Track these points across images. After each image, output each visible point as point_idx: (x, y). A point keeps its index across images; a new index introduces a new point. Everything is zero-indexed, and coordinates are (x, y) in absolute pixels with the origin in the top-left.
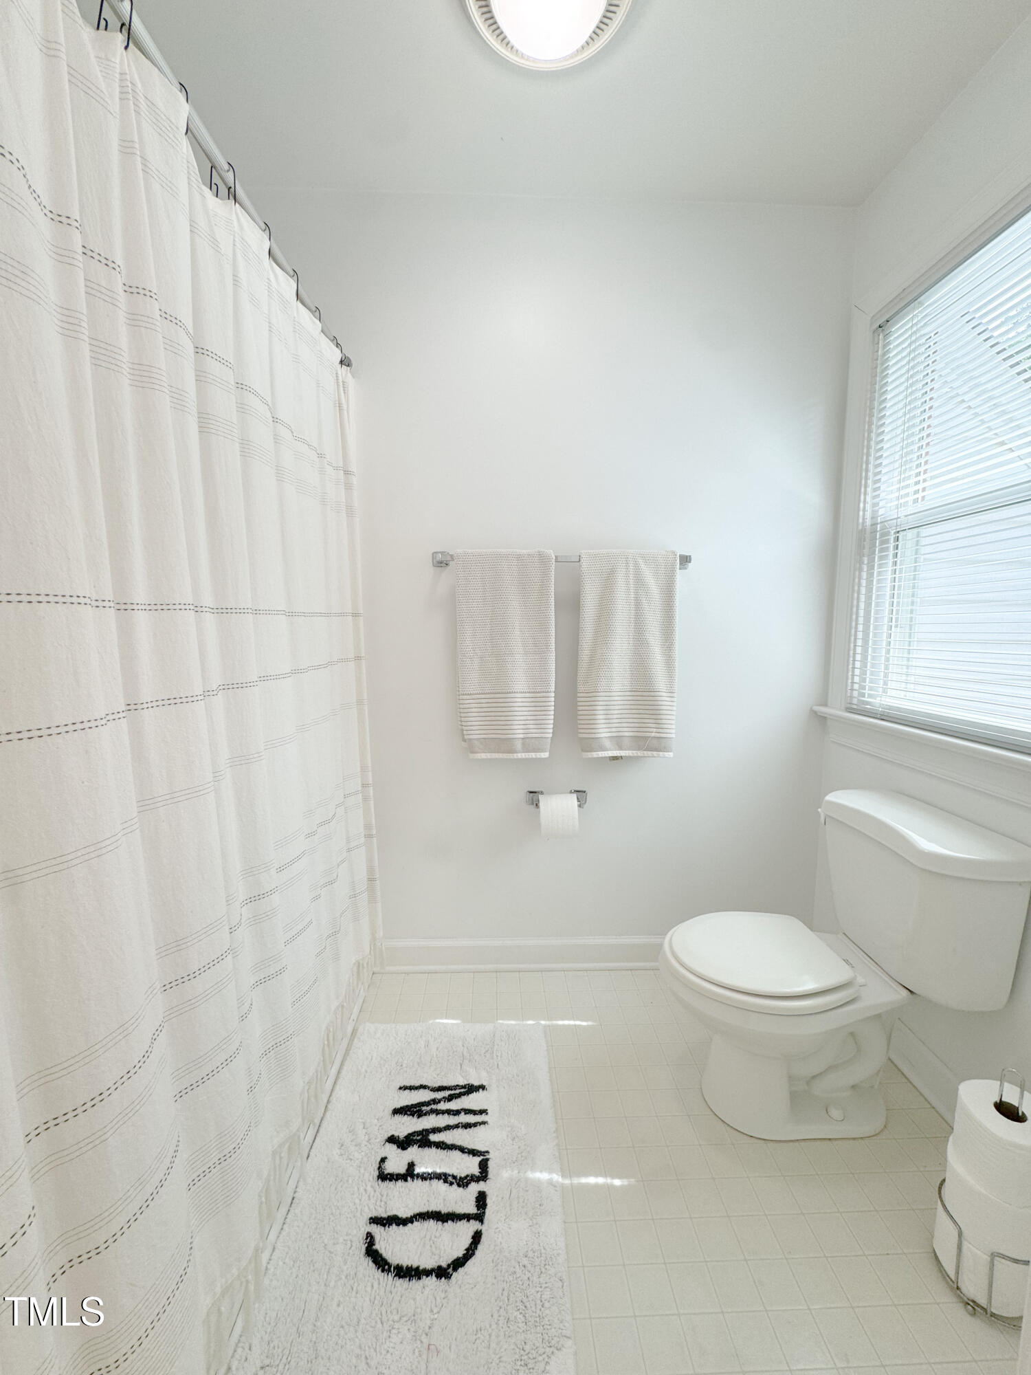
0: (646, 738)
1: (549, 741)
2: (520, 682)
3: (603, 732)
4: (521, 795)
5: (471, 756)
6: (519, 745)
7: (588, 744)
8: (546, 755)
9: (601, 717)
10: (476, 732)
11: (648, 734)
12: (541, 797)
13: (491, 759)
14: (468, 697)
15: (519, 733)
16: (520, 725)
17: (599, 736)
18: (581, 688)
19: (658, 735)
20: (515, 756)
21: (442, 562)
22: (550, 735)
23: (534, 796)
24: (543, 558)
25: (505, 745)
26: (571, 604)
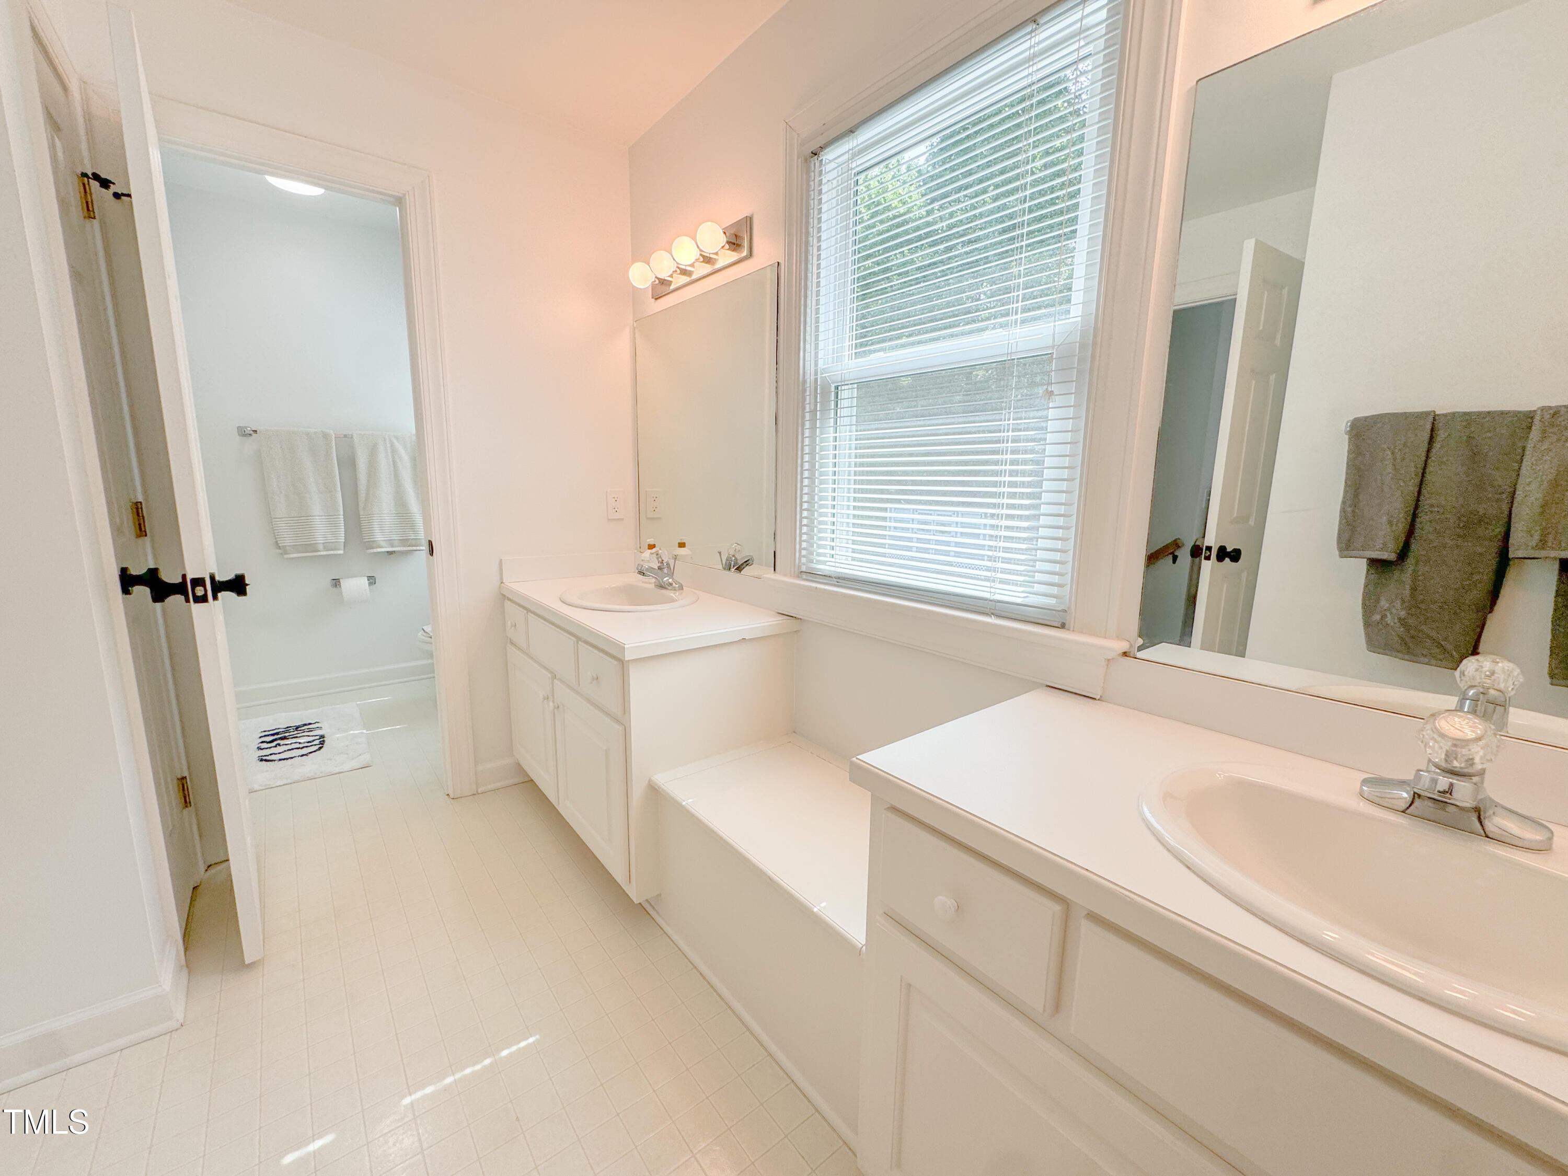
0: (408, 540)
1: (343, 544)
2: (317, 509)
3: (379, 537)
4: (327, 582)
5: (286, 556)
6: (321, 547)
7: (371, 544)
8: (341, 552)
9: (376, 528)
10: (287, 540)
11: (409, 537)
12: (341, 580)
13: (299, 557)
14: (279, 520)
15: (320, 540)
16: (321, 534)
17: (377, 539)
18: (361, 513)
19: (415, 537)
20: (319, 553)
21: (245, 433)
22: (343, 541)
23: (336, 583)
24: (326, 436)
25: (312, 547)
26: (348, 463)
